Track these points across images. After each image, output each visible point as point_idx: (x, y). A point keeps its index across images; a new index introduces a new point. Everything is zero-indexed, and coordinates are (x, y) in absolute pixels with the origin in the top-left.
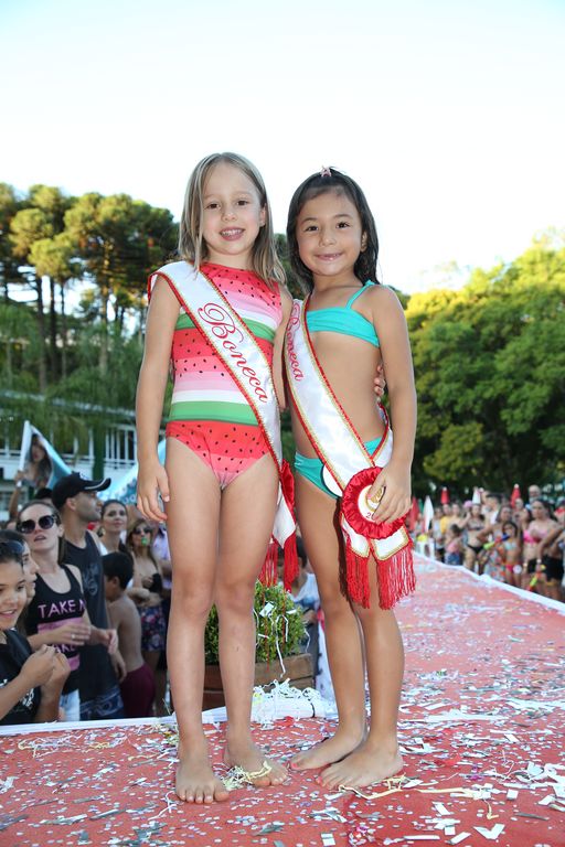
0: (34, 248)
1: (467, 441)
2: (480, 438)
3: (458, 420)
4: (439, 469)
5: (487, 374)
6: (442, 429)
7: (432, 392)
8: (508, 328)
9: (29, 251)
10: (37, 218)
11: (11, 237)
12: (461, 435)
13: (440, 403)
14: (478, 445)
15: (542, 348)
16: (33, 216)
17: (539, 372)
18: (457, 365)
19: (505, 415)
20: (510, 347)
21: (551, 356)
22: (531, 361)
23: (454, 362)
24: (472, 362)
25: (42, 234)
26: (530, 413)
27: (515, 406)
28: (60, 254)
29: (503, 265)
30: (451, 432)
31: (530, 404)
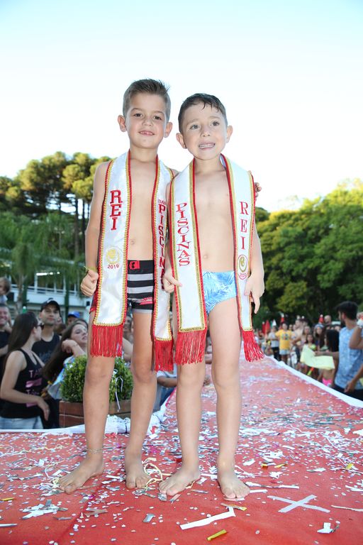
0: (74, 185)
1: (298, 291)
2: (305, 290)
3: (294, 279)
4: (283, 305)
5: (310, 255)
6: (286, 284)
7: (281, 264)
8: (322, 231)
9: (71, 186)
10: (77, 169)
11: (63, 179)
12: (295, 288)
13: (285, 270)
14: (305, 293)
15: (340, 242)
16: (74, 168)
17: (338, 255)
18: (294, 250)
19: (319, 278)
20: (323, 241)
21: (344, 246)
22: (334, 249)
23: (293, 248)
24: (303, 248)
25: (78, 177)
26: (332, 277)
27: (325, 273)
28: (87, 188)
29: (320, 198)
30: (290, 286)
31: (332, 272)
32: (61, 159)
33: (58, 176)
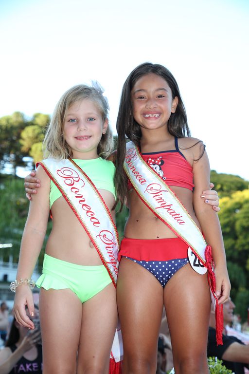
0: (34, 147)
9: (30, 149)
10: (37, 131)
11: (21, 142)
16: (34, 130)
25: (38, 140)
32: (20, 119)
33: (14, 138)
